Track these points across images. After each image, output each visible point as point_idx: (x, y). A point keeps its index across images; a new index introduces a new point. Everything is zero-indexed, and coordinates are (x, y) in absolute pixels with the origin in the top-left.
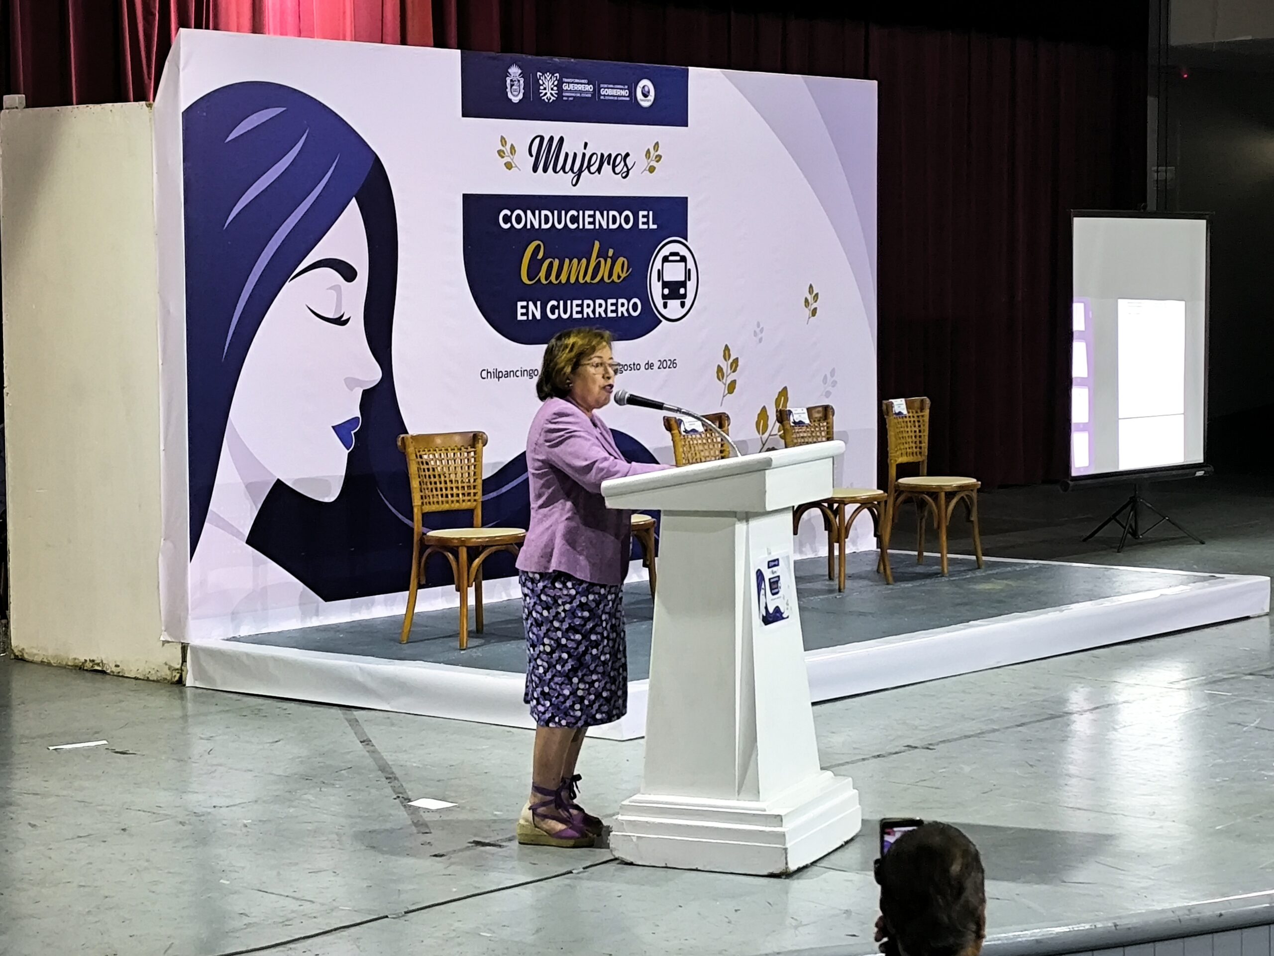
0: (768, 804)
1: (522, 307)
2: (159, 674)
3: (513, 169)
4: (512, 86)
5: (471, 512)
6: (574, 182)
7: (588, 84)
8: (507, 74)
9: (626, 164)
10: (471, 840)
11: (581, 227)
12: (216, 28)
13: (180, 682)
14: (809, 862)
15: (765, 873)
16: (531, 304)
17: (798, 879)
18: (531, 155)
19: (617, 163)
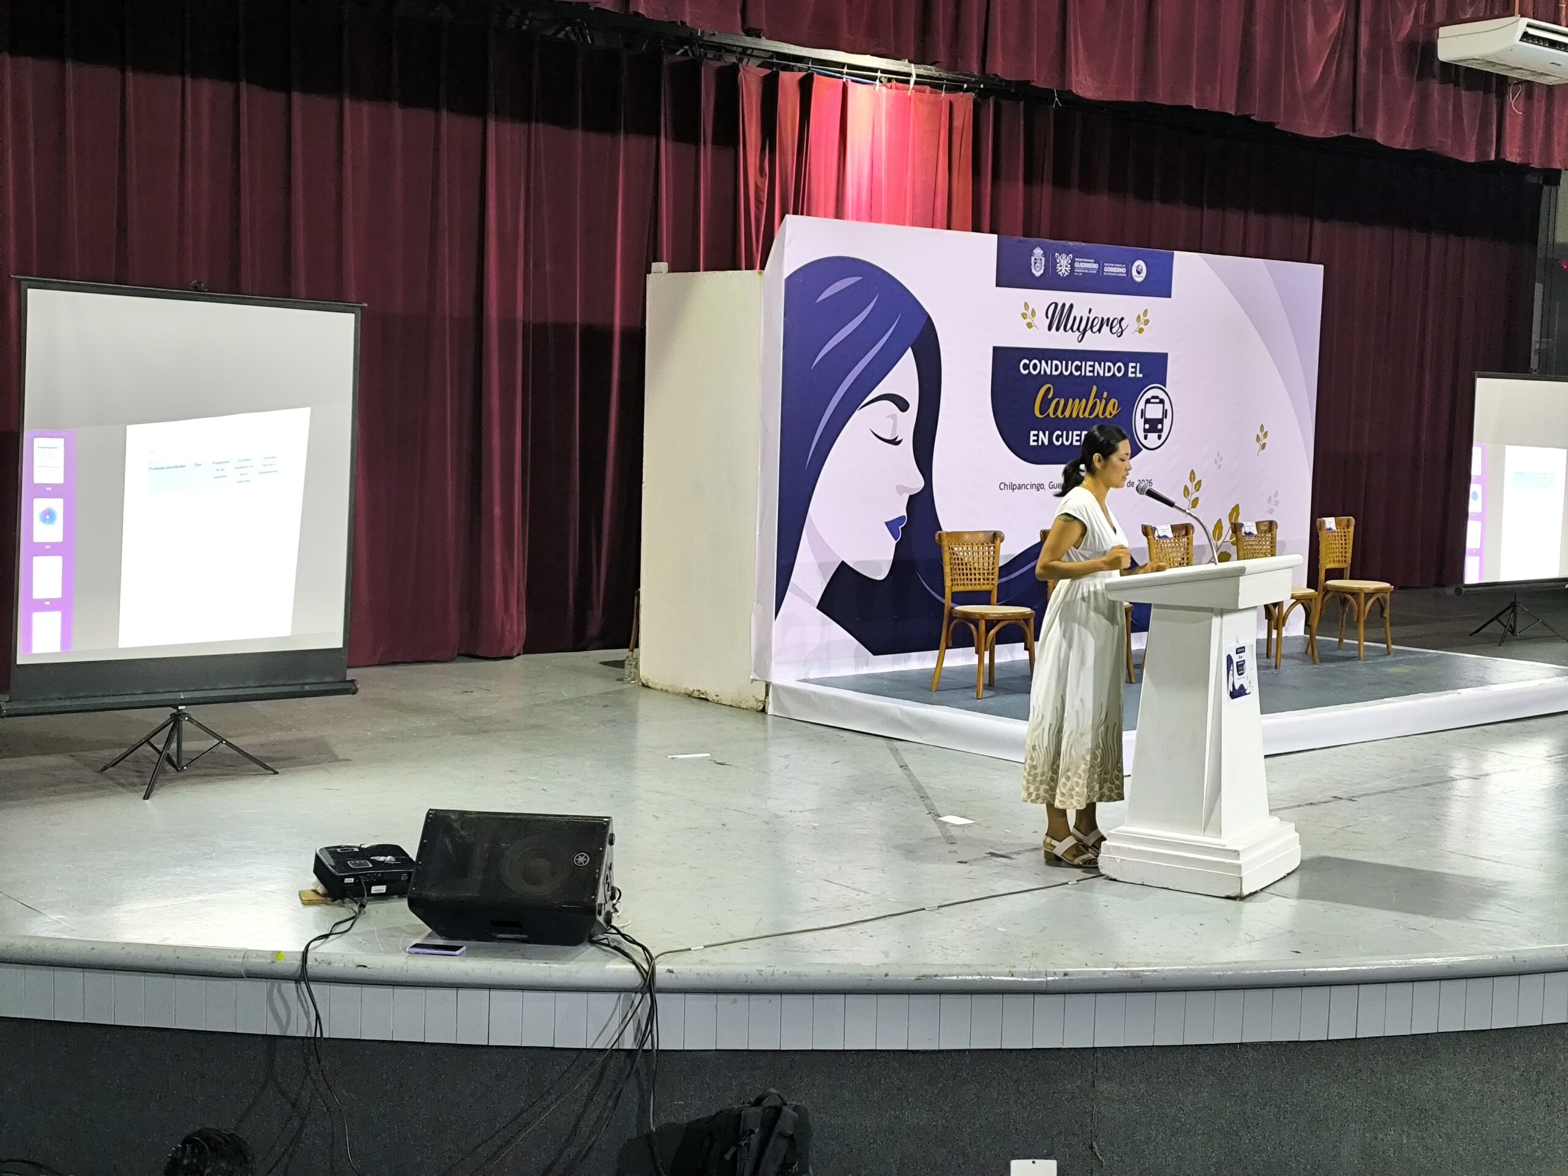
0: (1228, 840)
1: (1034, 435)
2: (748, 704)
3: (1033, 328)
4: (1035, 263)
5: (989, 592)
6: (1080, 339)
7: (1095, 263)
8: (1031, 254)
9: (1120, 326)
10: (988, 852)
11: (1083, 374)
12: (809, 214)
13: (764, 710)
14: (1258, 888)
15: (1223, 895)
16: (1041, 433)
17: (1250, 901)
18: (1047, 317)
19: (1114, 325)
